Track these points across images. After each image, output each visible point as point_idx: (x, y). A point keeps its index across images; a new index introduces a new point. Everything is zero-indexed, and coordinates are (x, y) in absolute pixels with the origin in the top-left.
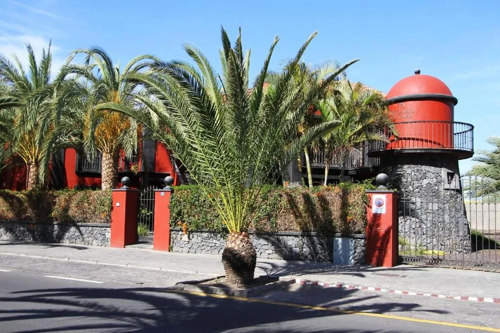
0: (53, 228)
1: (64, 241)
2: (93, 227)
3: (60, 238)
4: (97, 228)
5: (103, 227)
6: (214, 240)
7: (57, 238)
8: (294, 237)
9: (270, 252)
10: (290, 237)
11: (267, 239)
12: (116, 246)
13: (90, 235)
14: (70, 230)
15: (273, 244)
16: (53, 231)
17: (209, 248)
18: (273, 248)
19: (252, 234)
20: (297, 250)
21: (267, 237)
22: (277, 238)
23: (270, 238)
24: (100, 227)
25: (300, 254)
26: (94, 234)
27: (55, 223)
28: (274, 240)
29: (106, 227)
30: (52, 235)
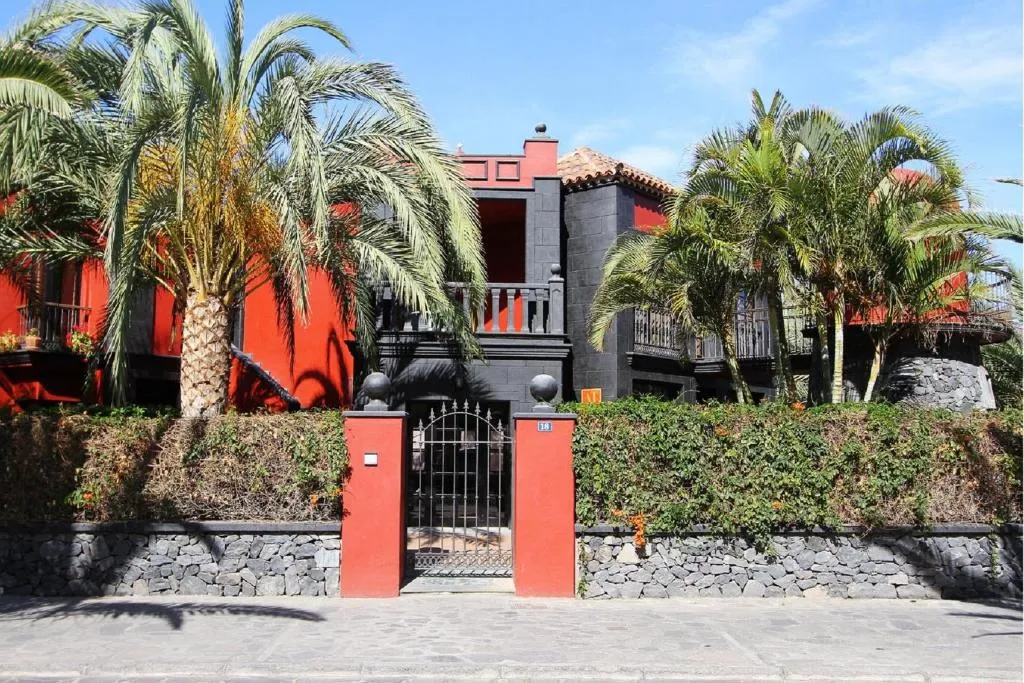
0: (69, 544)
1: (124, 587)
2: (262, 533)
3: (102, 576)
4: (279, 538)
5: (305, 533)
6: (727, 558)
7: (86, 577)
8: (966, 539)
9: (901, 578)
10: (957, 539)
11: (888, 546)
12: (368, 592)
13: (244, 560)
14: (152, 547)
15: (910, 558)
16: (67, 555)
17: (710, 579)
18: (909, 568)
19: (847, 535)
20: (980, 570)
21: (891, 540)
22: (921, 543)
23: (901, 542)
24: (290, 533)
25: (986, 581)
26: (265, 557)
27: (83, 524)
28: (909, 547)
29: (318, 533)
30: (66, 568)
